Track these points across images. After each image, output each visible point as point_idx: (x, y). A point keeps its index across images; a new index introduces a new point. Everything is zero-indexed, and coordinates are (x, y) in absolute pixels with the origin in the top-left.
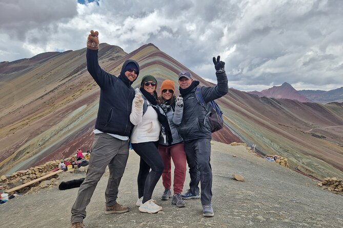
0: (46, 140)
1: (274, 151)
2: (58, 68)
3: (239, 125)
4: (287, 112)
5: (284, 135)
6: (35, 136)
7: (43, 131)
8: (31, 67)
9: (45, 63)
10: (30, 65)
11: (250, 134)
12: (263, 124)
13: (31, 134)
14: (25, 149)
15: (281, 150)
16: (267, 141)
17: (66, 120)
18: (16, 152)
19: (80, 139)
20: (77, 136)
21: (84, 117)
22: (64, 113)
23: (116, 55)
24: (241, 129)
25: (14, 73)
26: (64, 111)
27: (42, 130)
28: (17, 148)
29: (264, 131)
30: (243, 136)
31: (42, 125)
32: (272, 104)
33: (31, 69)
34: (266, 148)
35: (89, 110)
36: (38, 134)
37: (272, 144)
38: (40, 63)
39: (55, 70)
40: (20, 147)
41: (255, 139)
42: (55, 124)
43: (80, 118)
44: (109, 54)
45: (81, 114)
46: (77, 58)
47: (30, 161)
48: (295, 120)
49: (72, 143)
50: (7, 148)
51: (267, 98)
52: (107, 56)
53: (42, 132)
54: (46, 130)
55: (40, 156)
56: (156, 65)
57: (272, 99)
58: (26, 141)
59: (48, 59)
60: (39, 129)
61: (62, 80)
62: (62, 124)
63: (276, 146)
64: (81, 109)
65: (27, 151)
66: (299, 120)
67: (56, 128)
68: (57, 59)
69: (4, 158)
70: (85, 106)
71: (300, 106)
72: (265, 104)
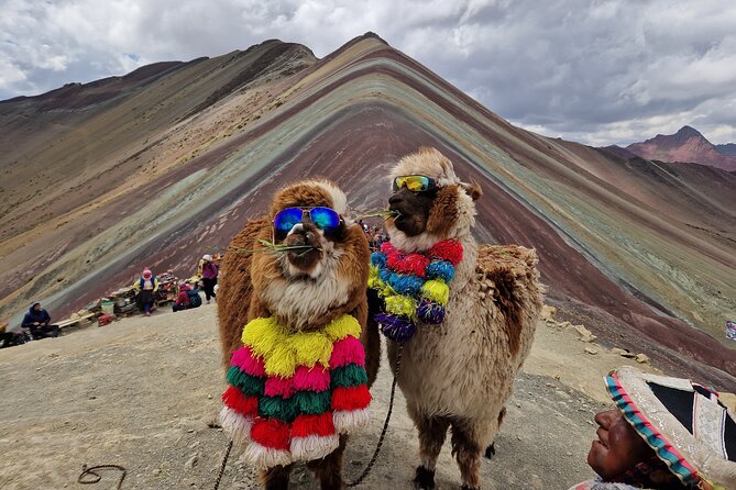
0: (105, 250)
1: (681, 292)
2: (176, 96)
3: (583, 221)
4: (692, 192)
5: (702, 250)
6: (84, 240)
7: (103, 230)
8: (123, 95)
9: (153, 86)
10: (123, 89)
11: (613, 245)
12: (644, 221)
13: (78, 234)
14: (55, 270)
15: (699, 291)
16: (660, 264)
17: (157, 204)
18: (36, 279)
19: (172, 250)
20: (168, 243)
21: (196, 196)
22: (154, 188)
23: (296, 63)
24: (587, 233)
25: (90, 107)
26: (156, 183)
27: (101, 226)
28: (41, 268)
29: (651, 238)
30: (594, 252)
31: (104, 214)
32: (656, 175)
33: (125, 97)
34: (658, 284)
35: (211, 180)
36: (90, 236)
37: (674, 273)
38: (143, 85)
39: (171, 100)
40: (47, 266)
41: (627, 259)
42: (130, 212)
43: (187, 199)
44: (282, 62)
45: (191, 189)
46: (216, 72)
47: (53, 303)
48: (713, 212)
49: (153, 261)
50: (20, 268)
51: (644, 162)
52: (277, 66)
53: (100, 231)
54: (109, 227)
55: (77, 290)
56: (376, 74)
57: (656, 162)
58: (63, 253)
59: (159, 77)
60: (95, 225)
61: (183, 120)
62: (145, 213)
63: (684, 279)
64: (192, 178)
65: (58, 277)
66: (722, 212)
67: (130, 222)
68: (177, 77)
69: (9, 291)
70: (202, 172)
71: (726, 181)
72: (639, 173)
